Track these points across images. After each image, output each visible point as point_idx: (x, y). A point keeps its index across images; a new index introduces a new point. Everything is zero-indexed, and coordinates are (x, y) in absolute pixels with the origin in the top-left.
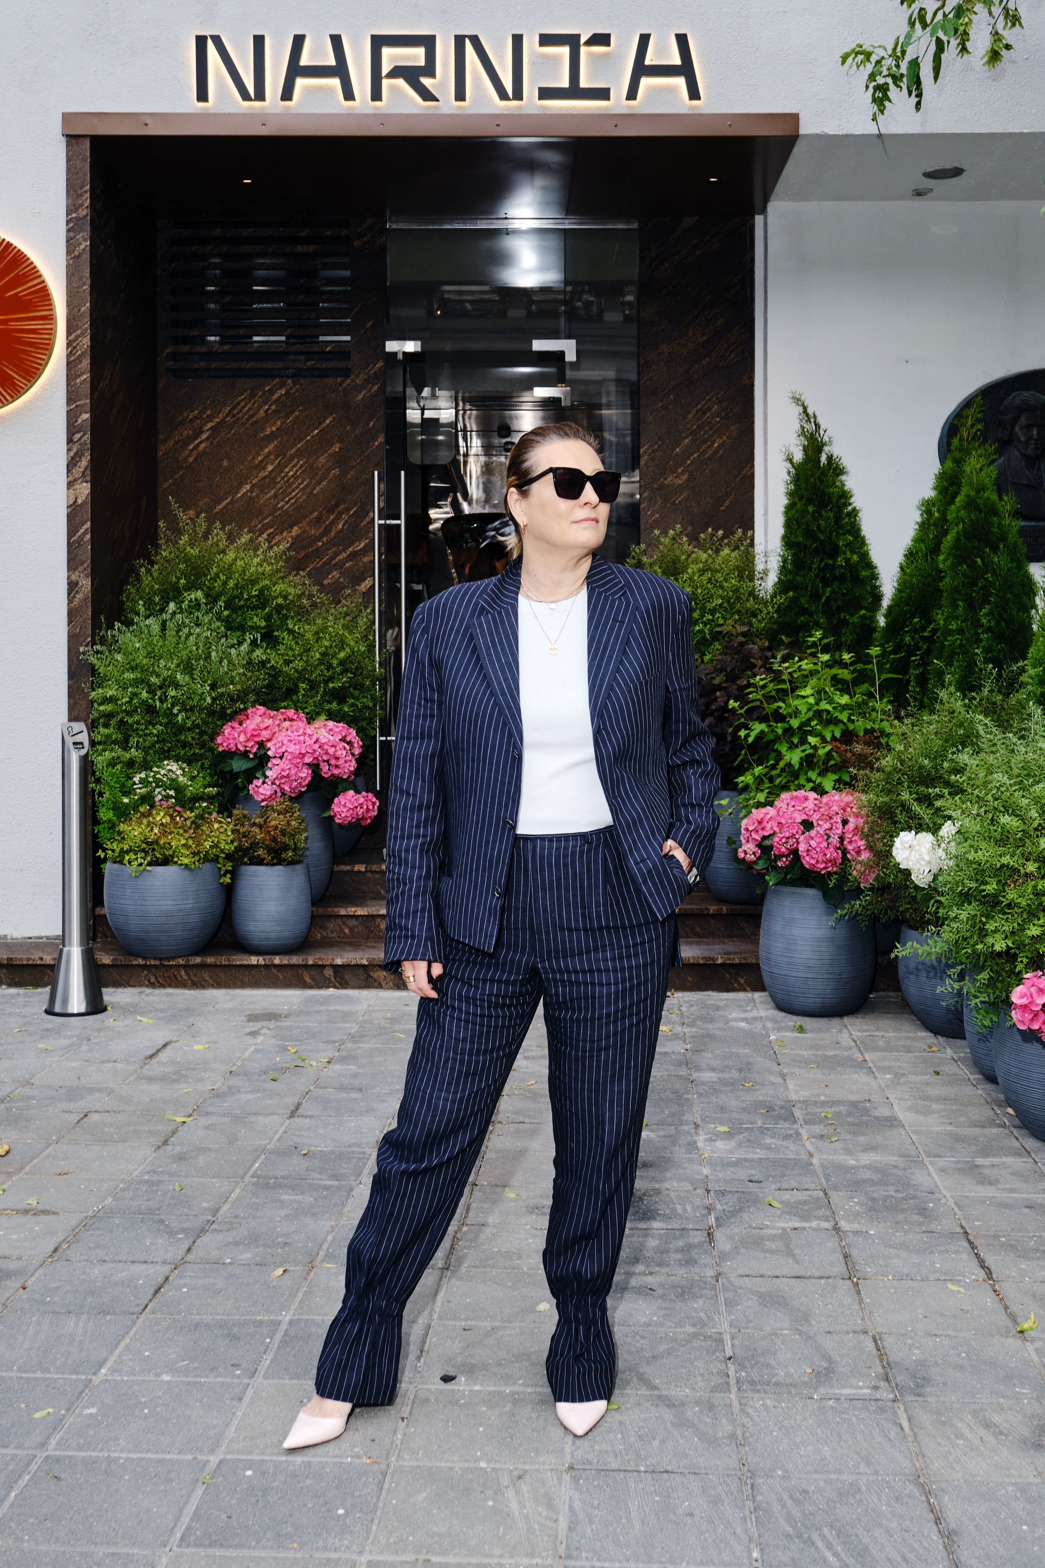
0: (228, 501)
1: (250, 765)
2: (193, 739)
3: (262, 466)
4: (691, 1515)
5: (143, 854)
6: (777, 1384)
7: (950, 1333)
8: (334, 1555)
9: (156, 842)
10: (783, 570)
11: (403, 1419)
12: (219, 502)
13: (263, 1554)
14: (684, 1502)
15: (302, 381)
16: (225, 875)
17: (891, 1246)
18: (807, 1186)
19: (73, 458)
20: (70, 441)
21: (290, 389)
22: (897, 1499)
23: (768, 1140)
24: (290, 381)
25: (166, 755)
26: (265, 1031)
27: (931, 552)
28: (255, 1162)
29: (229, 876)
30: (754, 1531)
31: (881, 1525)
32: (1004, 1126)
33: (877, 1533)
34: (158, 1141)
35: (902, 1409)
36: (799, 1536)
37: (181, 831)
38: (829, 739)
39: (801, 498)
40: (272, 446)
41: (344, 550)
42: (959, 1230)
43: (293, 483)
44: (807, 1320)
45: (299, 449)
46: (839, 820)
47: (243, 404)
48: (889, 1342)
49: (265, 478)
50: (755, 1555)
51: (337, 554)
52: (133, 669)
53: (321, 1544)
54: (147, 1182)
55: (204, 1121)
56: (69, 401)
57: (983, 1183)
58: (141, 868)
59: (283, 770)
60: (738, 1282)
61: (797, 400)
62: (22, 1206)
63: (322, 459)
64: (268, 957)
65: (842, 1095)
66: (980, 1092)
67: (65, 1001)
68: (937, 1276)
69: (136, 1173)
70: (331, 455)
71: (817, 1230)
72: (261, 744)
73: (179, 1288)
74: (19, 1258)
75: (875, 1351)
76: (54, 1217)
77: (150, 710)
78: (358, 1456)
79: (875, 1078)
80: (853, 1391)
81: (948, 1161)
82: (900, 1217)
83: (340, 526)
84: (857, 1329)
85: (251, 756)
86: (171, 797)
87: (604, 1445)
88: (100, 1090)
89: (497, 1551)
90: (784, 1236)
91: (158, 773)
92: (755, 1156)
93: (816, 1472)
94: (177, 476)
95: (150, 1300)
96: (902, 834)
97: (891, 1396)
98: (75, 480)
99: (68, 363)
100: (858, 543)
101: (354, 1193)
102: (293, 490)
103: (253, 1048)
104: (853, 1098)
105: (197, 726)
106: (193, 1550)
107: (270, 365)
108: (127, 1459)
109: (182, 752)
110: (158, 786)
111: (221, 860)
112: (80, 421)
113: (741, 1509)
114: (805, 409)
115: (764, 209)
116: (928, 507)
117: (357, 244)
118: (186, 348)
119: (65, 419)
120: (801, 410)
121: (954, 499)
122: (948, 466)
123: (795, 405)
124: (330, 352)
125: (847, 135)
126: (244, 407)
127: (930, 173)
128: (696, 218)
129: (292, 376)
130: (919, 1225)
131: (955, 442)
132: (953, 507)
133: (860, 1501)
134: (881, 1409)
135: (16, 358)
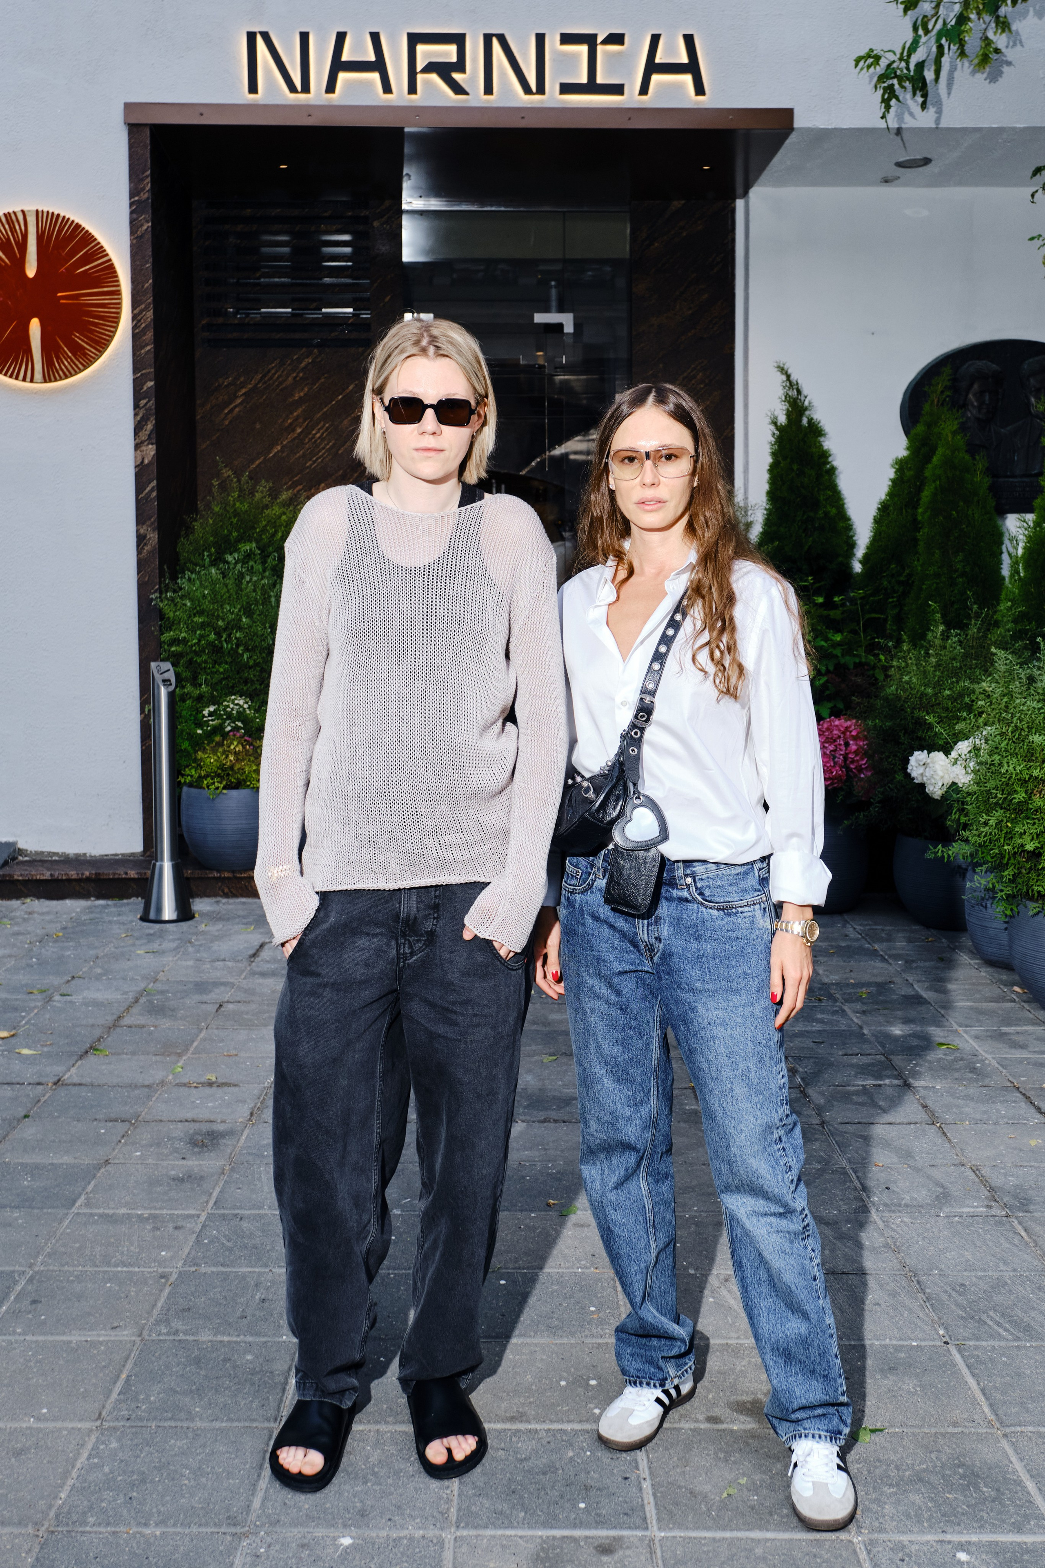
0: (260, 460)
2: (254, 676)
3: (291, 429)
4: (878, 1304)
5: (219, 779)
6: (907, 1206)
7: (1033, 1164)
8: (601, 1341)
9: (232, 768)
10: (769, 522)
12: (253, 461)
13: (542, 1341)
14: (867, 1296)
15: (327, 350)
17: (958, 1098)
18: (868, 1052)
19: (139, 422)
20: (136, 406)
21: (316, 358)
22: (1039, 1289)
23: (819, 1016)
24: (316, 351)
25: (232, 691)
27: (906, 505)
30: (932, 1314)
31: (1034, 1308)
32: (1014, 1001)
33: (1033, 1314)
35: (1016, 1222)
36: (972, 1318)
37: (252, 759)
38: (823, 672)
39: (785, 458)
40: (300, 411)
42: (1009, 1084)
43: (320, 444)
44: (913, 1157)
45: (326, 414)
46: (842, 742)
47: (273, 371)
48: (986, 1171)
49: (294, 439)
50: (941, 1332)
52: (201, 613)
53: (587, 1332)
56: (135, 370)
57: (1015, 1047)
58: (218, 791)
60: (842, 1128)
61: (782, 370)
62: (203, 1080)
63: (346, 422)
65: (867, 978)
66: (983, 974)
67: (159, 909)
68: (1006, 1120)
71: (891, 1085)
74: (223, 1122)
75: (977, 1179)
76: (237, 1089)
77: (216, 650)
78: (585, 1267)
79: (890, 964)
80: (972, 1210)
81: (977, 1030)
82: (957, 1075)
84: (957, 1162)
86: (240, 728)
88: (224, 984)
89: (734, 1335)
90: (865, 1090)
91: (228, 706)
92: (814, 1029)
93: (966, 1270)
94: (214, 438)
96: (916, 753)
97: (1004, 1213)
98: (142, 442)
99: (134, 335)
100: (836, 499)
102: (320, 451)
104: (880, 979)
105: (256, 664)
107: (297, 336)
108: (395, 1274)
109: (245, 688)
110: (228, 718)
112: (145, 388)
113: (916, 1299)
114: (788, 377)
115: (745, 194)
116: (901, 466)
117: (376, 224)
118: (220, 320)
119: (132, 386)
120: (784, 378)
121: (928, 459)
122: (920, 428)
123: (779, 373)
124: (352, 324)
125: (835, 129)
126: (275, 374)
127: (901, 162)
128: (683, 202)
129: (318, 346)
130: (977, 1080)
131: (927, 407)
132: (930, 466)
133: (1010, 1291)
134: (1001, 1223)
135: (86, 330)
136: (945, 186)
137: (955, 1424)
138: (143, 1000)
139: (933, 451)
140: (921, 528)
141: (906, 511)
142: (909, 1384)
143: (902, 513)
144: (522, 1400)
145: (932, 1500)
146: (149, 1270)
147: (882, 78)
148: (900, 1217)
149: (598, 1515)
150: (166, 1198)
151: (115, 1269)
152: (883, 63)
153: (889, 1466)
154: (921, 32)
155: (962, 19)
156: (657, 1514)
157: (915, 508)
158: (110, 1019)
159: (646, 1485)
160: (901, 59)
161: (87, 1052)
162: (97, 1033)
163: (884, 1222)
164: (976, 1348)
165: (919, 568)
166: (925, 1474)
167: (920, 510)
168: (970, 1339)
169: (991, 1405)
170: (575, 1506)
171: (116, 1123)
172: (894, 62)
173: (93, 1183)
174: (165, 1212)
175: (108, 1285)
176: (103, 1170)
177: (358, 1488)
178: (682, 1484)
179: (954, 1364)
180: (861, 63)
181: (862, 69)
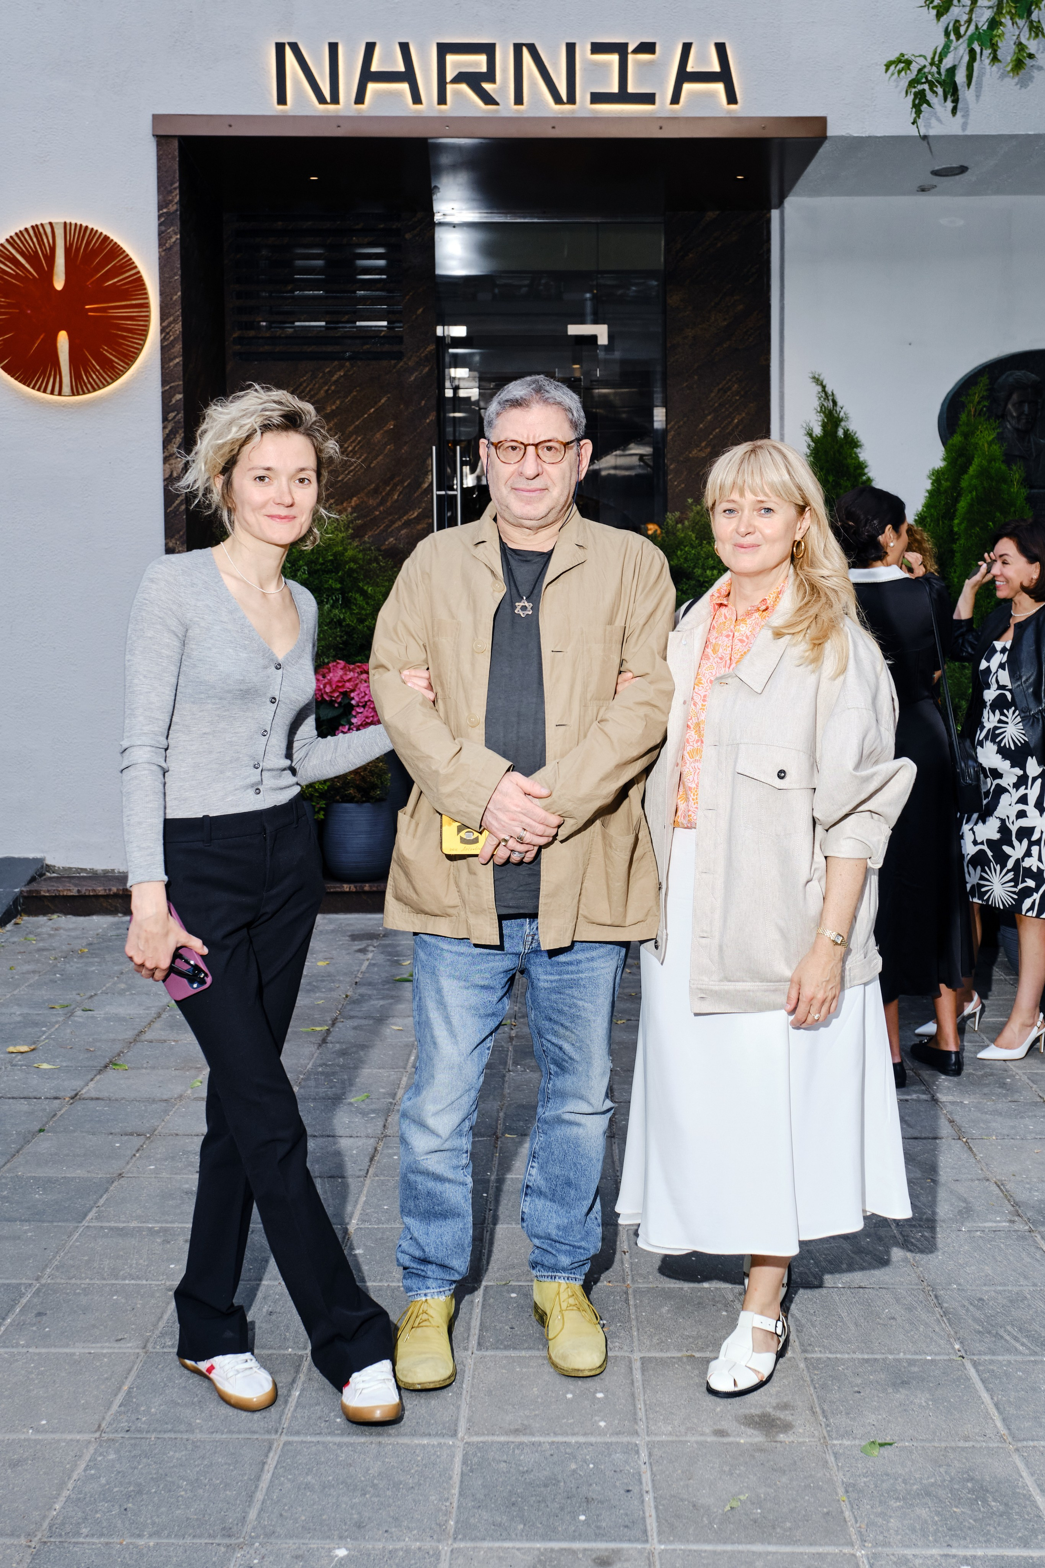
1: (335, 713)
4: (894, 1318)
6: (928, 1220)
11: (625, 1253)
14: (883, 1310)
15: (359, 363)
16: (318, 812)
17: (986, 1113)
19: (168, 435)
20: (165, 419)
21: (348, 371)
24: (348, 364)
26: (371, 948)
27: (942, 517)
28: (409, 1055)
29: (322, 813)
30: (949, 1329)
34: (319, 1039)
35: (1039, 1237)
36: (989, 1332)
39: (821, 469)
41: (399, 519)
42: (1039, 1099)
43: (352, 457)
44: (937, 1172)
45: (357, 427)
47: (305, 385)
48: (1010, 1186)
50: (957, 1347)
51: (393, 522)
54: (322, 1073)
55: (350, 1023)
56: (164, 382)
59: (367, 717)
61: (818, 381)
63: (378, 436)
64: (359, 885)
68: (1033, 1135)
69: (310, 1066)
70: (386, 432)
71: (918, 1101)
72: (346, 694)
73: (390, 1156)
75: (1001, 1194)
80: (994, 1225)
82: (986, 1090)
83: (396, 497)
84: (982, 1177)
85: (336, 705)
87: (801, 1269)
93: (985, 1285)
95: (369, 1166)
97: (1027, 1228)
98: (171, 455)
99: (163, 348)
101: (506, 1079)
102: (352, 464)
103: (366, 963)
106: (492, 1353)
107: (329, 349)
111: (315, 799)
112: (174, 401)
113: (933, 1313)
114: (824, 387)
115: (780, 204)
116: (938, 477)
117: (408, 236)
118: (252, 333)
119: (160, 399)
120: (819, 388)
121: (964, 469)
122: (957, 439)
123: (814, 384)
124: (384, 337)
125: (870, 137)
126: (306, 387)
127: (937, 171)
128: (717, 212)
129: (350, 359)
130: (1005, 1096)
131: (963, 417)
132: (966, 477)
133: (1029, 1305)
134: (1024, 1238)
135: (114, 343)
136: (983, 195)
137: (966, 1439)
138: (165, 1015)
139: (969, 462)
140: (958, 539)
141: (943, 523)
142: (921, 1398)
143: (938, 525)
144: (527, 1412)
145: (938, 1513)
146: (158, 1283)
147: (912, 83)
148: (920, 1232)
149: (598, 1527)
150: (178, 1211)
151: (123, 1282)
152: (915, 67)
153: (896, 1480)
154: (953, 37)
155: (994, 23)
156: (659, 1526)
157: (952, 519)
158: (130, 1034)
159: (649, 1498)
160: (932, 64)
161: (106, 1067)
162: (118, 1047)
163: (903, 1236)
164: (992, 1362)
165: (956, 580)
166: (933, 1488)
167: (956, 521)
168: (985, 1354)
169: (1004, 1420)
170: (575, 1518)
171: (131, 1137)
172: (925, 66)
173: (105, 1197)
174: (176, 1225)
175: (115, 1298)
176: (116, 1184)
177: (357, 1500)
178: (685, 1497)
179: (968, 1379)
180: (892, 68)
181: (893, 74)
